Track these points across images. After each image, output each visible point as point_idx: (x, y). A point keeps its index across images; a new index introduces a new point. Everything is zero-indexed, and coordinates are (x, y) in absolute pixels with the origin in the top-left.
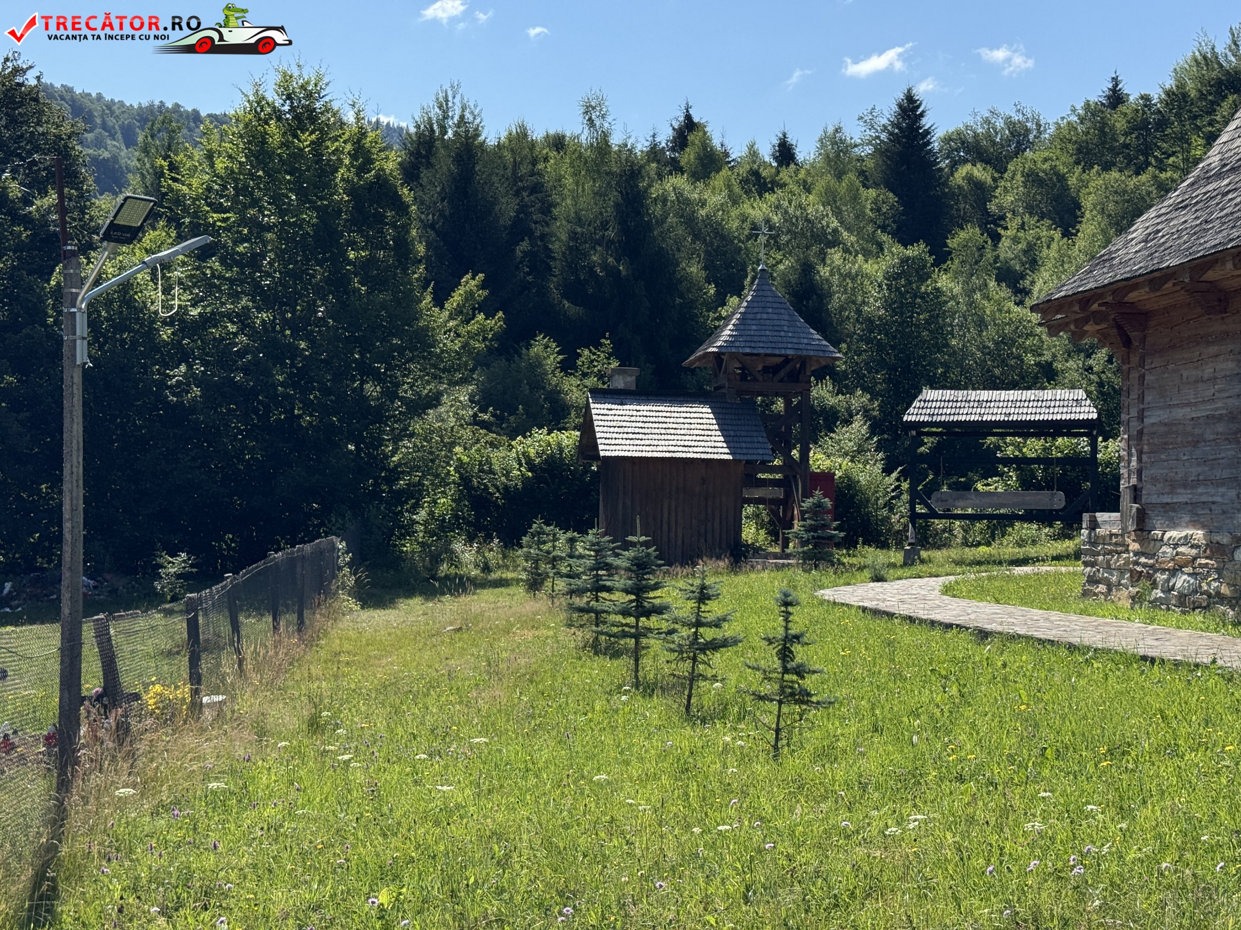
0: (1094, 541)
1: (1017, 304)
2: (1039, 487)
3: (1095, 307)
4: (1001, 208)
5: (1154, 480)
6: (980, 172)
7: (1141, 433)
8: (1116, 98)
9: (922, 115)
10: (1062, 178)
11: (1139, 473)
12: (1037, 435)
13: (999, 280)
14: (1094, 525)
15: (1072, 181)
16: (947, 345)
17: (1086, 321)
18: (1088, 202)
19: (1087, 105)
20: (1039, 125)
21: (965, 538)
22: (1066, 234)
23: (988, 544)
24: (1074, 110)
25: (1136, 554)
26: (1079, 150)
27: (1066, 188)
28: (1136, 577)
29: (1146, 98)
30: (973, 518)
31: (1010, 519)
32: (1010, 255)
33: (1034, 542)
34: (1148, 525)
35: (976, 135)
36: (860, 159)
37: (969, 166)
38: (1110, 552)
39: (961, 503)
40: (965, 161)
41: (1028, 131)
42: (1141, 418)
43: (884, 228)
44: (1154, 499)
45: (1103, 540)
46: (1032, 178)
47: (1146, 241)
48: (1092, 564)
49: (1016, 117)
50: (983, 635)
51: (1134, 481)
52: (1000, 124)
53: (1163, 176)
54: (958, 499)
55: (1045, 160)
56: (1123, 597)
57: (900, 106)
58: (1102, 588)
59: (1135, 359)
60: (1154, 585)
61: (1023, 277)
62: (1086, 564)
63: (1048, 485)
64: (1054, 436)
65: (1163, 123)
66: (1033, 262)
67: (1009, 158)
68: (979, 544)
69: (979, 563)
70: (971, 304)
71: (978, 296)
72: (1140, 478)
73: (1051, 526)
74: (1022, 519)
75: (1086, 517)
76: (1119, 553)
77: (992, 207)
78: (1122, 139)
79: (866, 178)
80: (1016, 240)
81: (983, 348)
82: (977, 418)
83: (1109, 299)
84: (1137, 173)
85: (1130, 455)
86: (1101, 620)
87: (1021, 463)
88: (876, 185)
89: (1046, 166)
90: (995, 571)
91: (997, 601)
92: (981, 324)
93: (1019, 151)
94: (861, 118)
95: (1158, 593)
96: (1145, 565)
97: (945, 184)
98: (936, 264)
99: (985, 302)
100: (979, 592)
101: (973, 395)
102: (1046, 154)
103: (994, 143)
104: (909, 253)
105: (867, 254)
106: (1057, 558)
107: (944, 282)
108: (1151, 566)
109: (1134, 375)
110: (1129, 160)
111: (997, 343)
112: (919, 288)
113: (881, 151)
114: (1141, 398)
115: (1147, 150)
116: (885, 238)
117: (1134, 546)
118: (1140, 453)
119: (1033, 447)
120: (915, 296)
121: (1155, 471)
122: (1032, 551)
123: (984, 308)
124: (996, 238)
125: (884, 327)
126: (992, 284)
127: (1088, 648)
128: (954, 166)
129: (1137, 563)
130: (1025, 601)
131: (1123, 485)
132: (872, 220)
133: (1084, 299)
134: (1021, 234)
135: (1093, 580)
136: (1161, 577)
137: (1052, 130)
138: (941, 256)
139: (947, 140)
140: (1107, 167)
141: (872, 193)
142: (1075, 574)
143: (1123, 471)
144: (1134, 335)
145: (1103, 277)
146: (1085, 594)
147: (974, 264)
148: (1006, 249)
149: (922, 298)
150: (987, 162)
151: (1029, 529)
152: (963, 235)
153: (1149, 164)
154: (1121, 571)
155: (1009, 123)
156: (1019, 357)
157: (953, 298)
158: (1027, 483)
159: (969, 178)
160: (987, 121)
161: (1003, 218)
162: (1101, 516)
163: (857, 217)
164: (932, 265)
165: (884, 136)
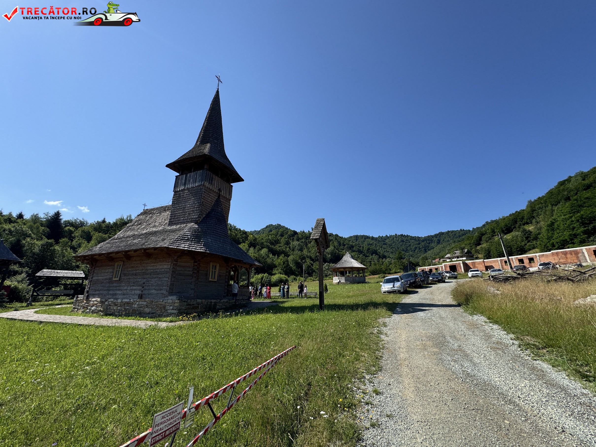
0: (76, 301)
1: (74, 253)
2: (68, 289)
3: (87, 258)
4: (75, 235)
5: (92, 289)
6: (71, 228)
7: (91, 281)
8: (104, 221)
9: (60, 216)
10: (90, 233)
11: (89, 288)
12: (70, 279)
13: (71, 249)
14: (77, 297)
15: (92, 233)
16: (54, 260)
17: (85, 260)
18: (94, 238)
19: (98, 222)
20: (87, 223)
21: (46, 300)
22: (88, 242)
23: (52, 301)
24: (95, 222)
25: (85, 303)
26: (94, 229)
27: (90, 234)
28: (84, 307)
29: (110, 223)
30: (49, 296)
31: (59, 296)
32: (75, 244)
33: (64, 300)
34: (89, 297)
35: (72, 222)
36: (42, 221)
37: (69, 227)
38: (80, 303)
39: (47, 293)
40: (69, 226)
41: (84, 223)
42: (92, 278)
43: (44, 235)
44: (91, 293)
45: (79, 300)
46: (83, 231)
47: (100, 248)
48: (75, 305)
49: (82, 221)
50: (41, 322)
51: (88, 290)
52: (78, 221)
53: (110, 235)
54: (46, 292)
55: (87, 229)
56: (80, 312)
57: (55, 213)
58: (76, 310)
59: (93, 268)
60: (87, 309)
61: (77, 248)
62: (74, 305)
63: (71, 289)
64: (74, 280)
65: (112, 227)
66: (79, 246)
67: (79, 227)
68: (50, 301)
69: (47, 305)
70: (63, 252)
71: (64, 251)
72: (89, 289)
73: (69, 297)
74: (62, 296)
75: (76, 296)
76: (82, 303)
77: (73, 235)
78: (103, 228)
79: (42, 225)
80: (77, 242)
81: (63, 261)
82: (56, 276)
83: (90, 257)
84: (105, 234)
85: (88, 285)
86: (73, 317)
87: (65, 285)
88: (44, 227)
89: (87, 230)
90: (51, 307)
91: (49, 314)
92: (64, 256)
93: (82, 226)
94: (44, 213)
95: (88, 311)
96: (86, 305)
97: (63, 229)
98: (56, 244)
99: (66, 253)
100: (45, 312)
101: (56, 271)
102: (87, 228)
103: (76, 224)
104: (49, 241)
105: (37, 240)
106: (68, 304)
107: (57, 248)
108: (88, 305)
109: (93, 270)
110: (104, 232)
111: (66, 260)
112: (49, 248)
113: (48, 220)
114: (93, 275)
115: (108, 231)
116: (44, 237)
117: (85, 302)
118: (90, 284)
119: (69, 282)
120: (48, 249)
121: (93, 288)
122: (63, 302)
123: (65, 253)
124: (72, 241)
125: (38, 255)
126: (69, 249)
127: (67, 324)
128: (66, 226)
129: (85, 305)
130: (56, 314)
131: (86, 290)
132: (41, 233)
133: (84, 257)
134: (78, 241)
135: (74, 308)
136: (89, 307)
137: (90, 224)
138: (57, 243)
139: (65, 221)
140: (99, 232)
141: (43, 228)
142: (71, 307)
143: (86, 287)
144: (94, 263)
145: (90, 253)
146: (72, 311)
147: (65, 245)
148: (74, 243)
149: (50, 250)
150: (74, 227)
151: (63, 298)
152: (63, 239)
153: (108, 233)
154: (81, 306)
155: (80, 221)
156: (71, 263)
157: (58, 251)
158: (65, 289)
159: (69, 229)
160: (76, 220)
161: (75, 237)
162: (79, 296)
163: (37, 232)
164: (55, 244)
165: (49, 218)
